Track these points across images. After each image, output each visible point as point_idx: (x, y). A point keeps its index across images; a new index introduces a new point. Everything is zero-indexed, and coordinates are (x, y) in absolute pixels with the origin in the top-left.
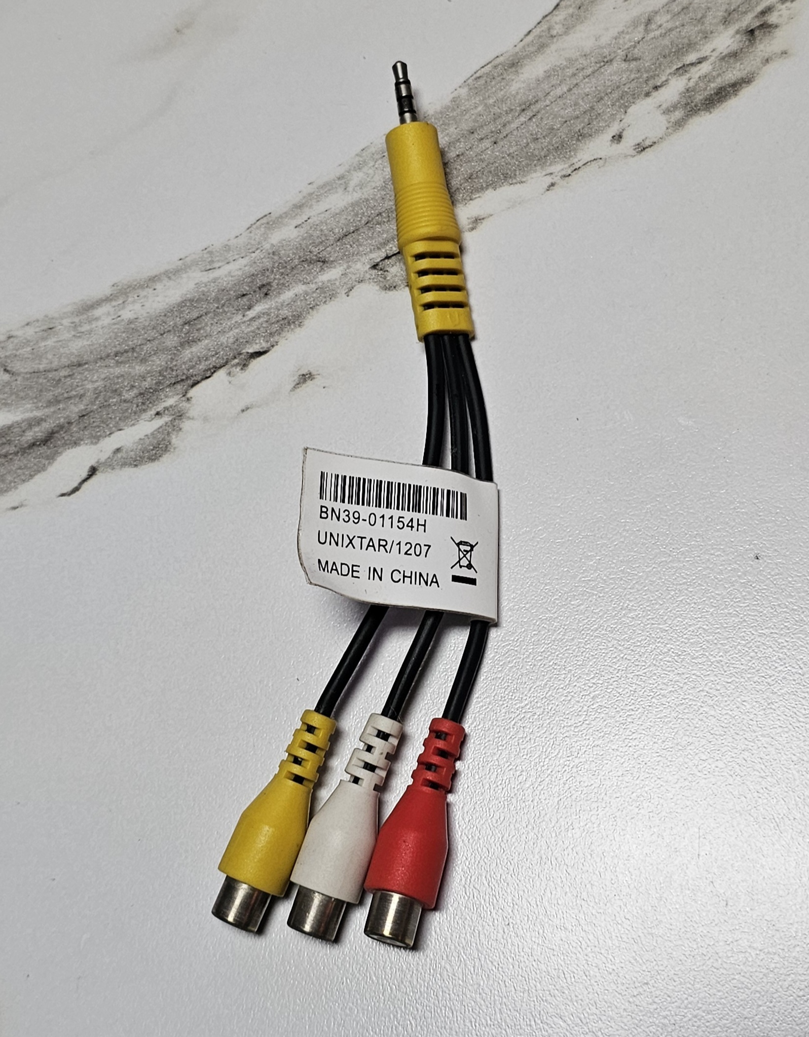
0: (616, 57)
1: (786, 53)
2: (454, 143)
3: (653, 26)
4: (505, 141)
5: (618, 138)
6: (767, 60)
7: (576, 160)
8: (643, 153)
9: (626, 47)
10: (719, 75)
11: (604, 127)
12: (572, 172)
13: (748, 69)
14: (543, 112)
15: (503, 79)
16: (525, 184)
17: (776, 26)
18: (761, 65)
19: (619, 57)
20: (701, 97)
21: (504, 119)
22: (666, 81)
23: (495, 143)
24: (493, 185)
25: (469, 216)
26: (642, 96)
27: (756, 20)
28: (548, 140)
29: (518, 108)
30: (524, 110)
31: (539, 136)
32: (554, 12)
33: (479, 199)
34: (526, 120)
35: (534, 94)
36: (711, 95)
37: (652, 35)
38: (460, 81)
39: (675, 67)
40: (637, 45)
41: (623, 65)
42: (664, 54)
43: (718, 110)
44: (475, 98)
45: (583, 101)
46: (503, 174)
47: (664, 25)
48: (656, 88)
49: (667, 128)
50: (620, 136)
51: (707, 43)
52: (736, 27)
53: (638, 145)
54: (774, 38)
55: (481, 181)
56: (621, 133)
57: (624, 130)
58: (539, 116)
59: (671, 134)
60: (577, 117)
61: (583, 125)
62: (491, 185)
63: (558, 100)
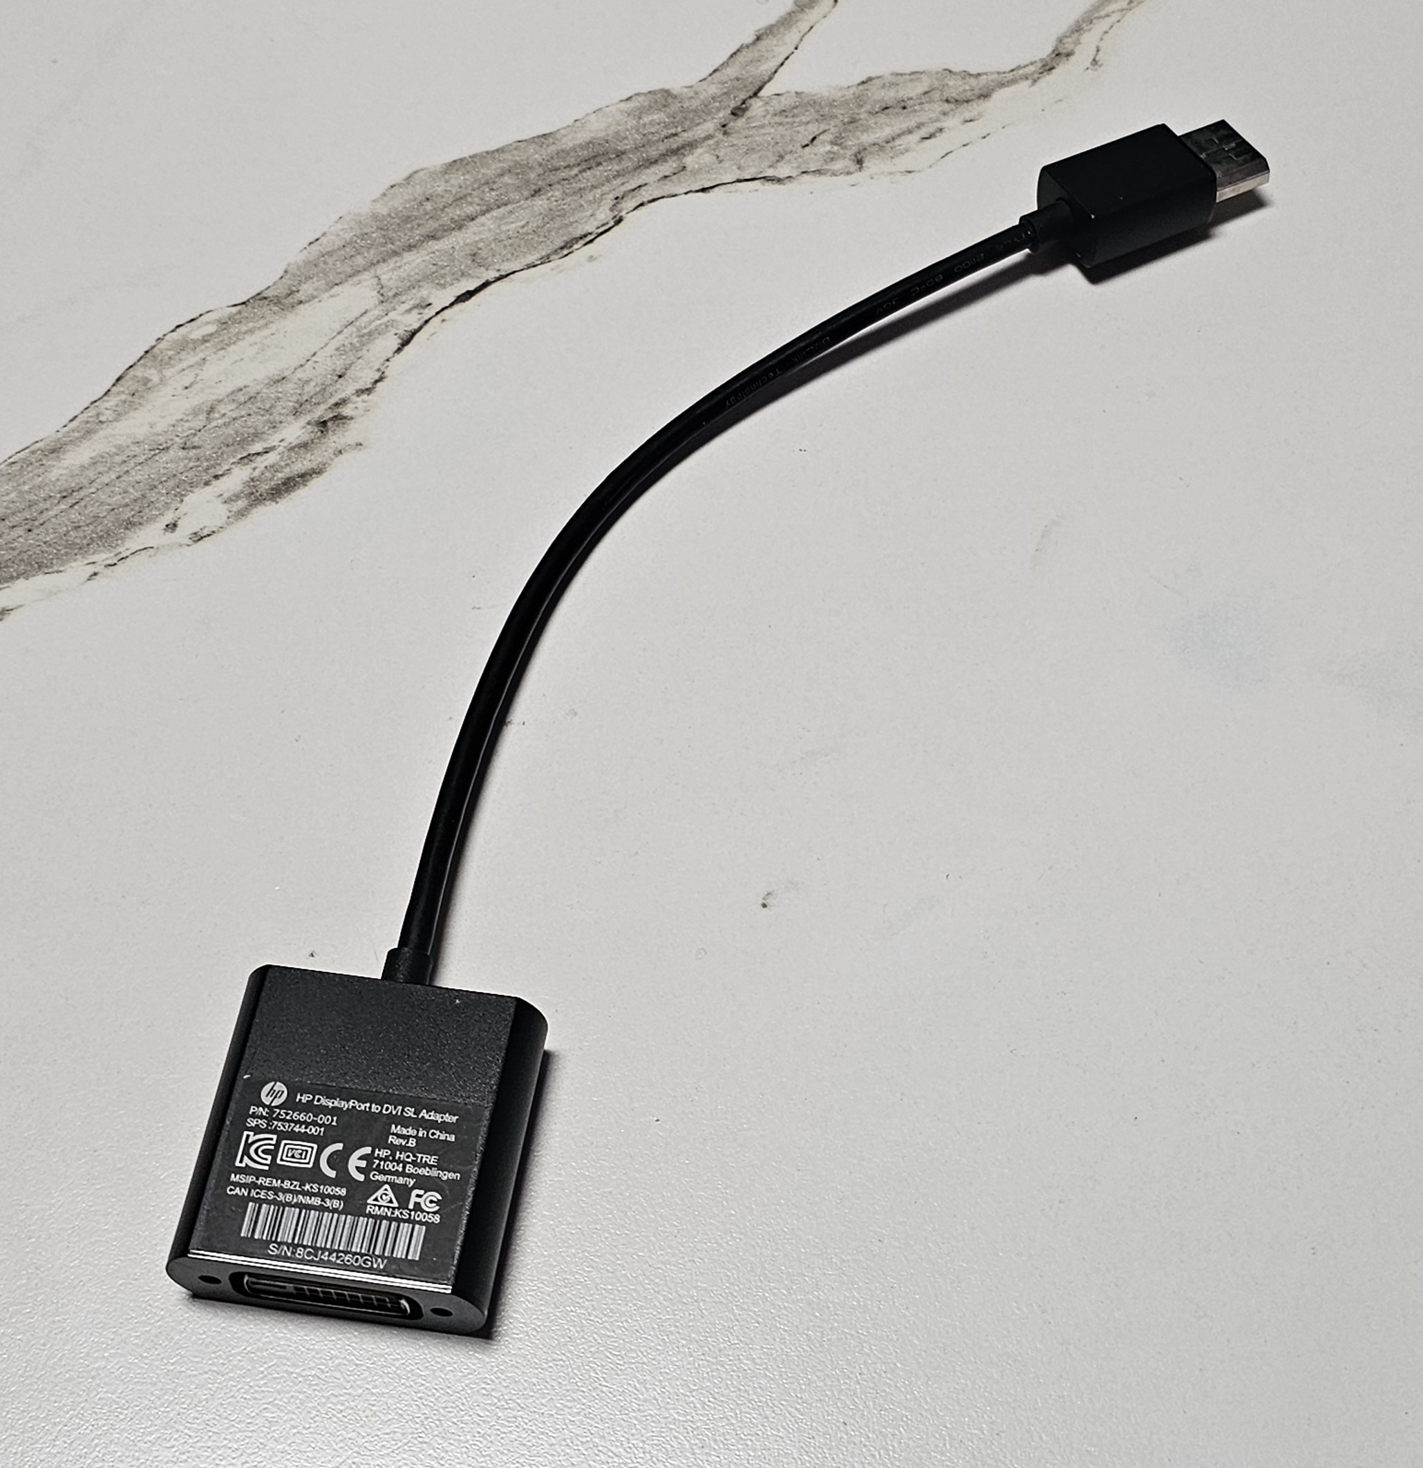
0: (173, 444)
1: (361, 445)
3: (217, 415)
4: (41, 529)
5: (172, 527)
6: (340, 452)
7: (121, 549)
8: (201, 542)
9: (186, 434)
10: (287, 465)
11: (157, 516)
12: (119, 561)
13: (320, 459)
14: (87, 499)
15: (42, 465)
16: (63, 574)
17: (352, 418)
18: (333, 456)
19: (176, 445)
20: (267, 487)
22: (228, 470)
23: (30, 530)
24: (25, 575)
26: (202, 485)
27: (330, 411)
28: (91, 527)
29: (58, 495)
30: (65, 497)
31: (81, 525)
32: (105, 398)
33: (8, 588)
34: (67, 507)
35: (77, 481)
36: (278, 485)
37: (214, 424)
39: (240, 456)
40: (198, 433)
41: (180, 453)
42: (227, 443)
43: (284, 500)
45: (134, 489)
46: (37, 563)
47: (229, 414)
48: (216, 477)
49: (228, 518)
50: (175, 525)
51: (275, 432)
52: (308, 417)
53: (195, 533)
54: (347, 430)
55: (12, 570)
56: (176, 521)
57: (179, 518)
58: (83, 503)
59: (232, 523)
60: (127, 505)
61: (133, 513)
62: (23, 574)
63: (106, 488)
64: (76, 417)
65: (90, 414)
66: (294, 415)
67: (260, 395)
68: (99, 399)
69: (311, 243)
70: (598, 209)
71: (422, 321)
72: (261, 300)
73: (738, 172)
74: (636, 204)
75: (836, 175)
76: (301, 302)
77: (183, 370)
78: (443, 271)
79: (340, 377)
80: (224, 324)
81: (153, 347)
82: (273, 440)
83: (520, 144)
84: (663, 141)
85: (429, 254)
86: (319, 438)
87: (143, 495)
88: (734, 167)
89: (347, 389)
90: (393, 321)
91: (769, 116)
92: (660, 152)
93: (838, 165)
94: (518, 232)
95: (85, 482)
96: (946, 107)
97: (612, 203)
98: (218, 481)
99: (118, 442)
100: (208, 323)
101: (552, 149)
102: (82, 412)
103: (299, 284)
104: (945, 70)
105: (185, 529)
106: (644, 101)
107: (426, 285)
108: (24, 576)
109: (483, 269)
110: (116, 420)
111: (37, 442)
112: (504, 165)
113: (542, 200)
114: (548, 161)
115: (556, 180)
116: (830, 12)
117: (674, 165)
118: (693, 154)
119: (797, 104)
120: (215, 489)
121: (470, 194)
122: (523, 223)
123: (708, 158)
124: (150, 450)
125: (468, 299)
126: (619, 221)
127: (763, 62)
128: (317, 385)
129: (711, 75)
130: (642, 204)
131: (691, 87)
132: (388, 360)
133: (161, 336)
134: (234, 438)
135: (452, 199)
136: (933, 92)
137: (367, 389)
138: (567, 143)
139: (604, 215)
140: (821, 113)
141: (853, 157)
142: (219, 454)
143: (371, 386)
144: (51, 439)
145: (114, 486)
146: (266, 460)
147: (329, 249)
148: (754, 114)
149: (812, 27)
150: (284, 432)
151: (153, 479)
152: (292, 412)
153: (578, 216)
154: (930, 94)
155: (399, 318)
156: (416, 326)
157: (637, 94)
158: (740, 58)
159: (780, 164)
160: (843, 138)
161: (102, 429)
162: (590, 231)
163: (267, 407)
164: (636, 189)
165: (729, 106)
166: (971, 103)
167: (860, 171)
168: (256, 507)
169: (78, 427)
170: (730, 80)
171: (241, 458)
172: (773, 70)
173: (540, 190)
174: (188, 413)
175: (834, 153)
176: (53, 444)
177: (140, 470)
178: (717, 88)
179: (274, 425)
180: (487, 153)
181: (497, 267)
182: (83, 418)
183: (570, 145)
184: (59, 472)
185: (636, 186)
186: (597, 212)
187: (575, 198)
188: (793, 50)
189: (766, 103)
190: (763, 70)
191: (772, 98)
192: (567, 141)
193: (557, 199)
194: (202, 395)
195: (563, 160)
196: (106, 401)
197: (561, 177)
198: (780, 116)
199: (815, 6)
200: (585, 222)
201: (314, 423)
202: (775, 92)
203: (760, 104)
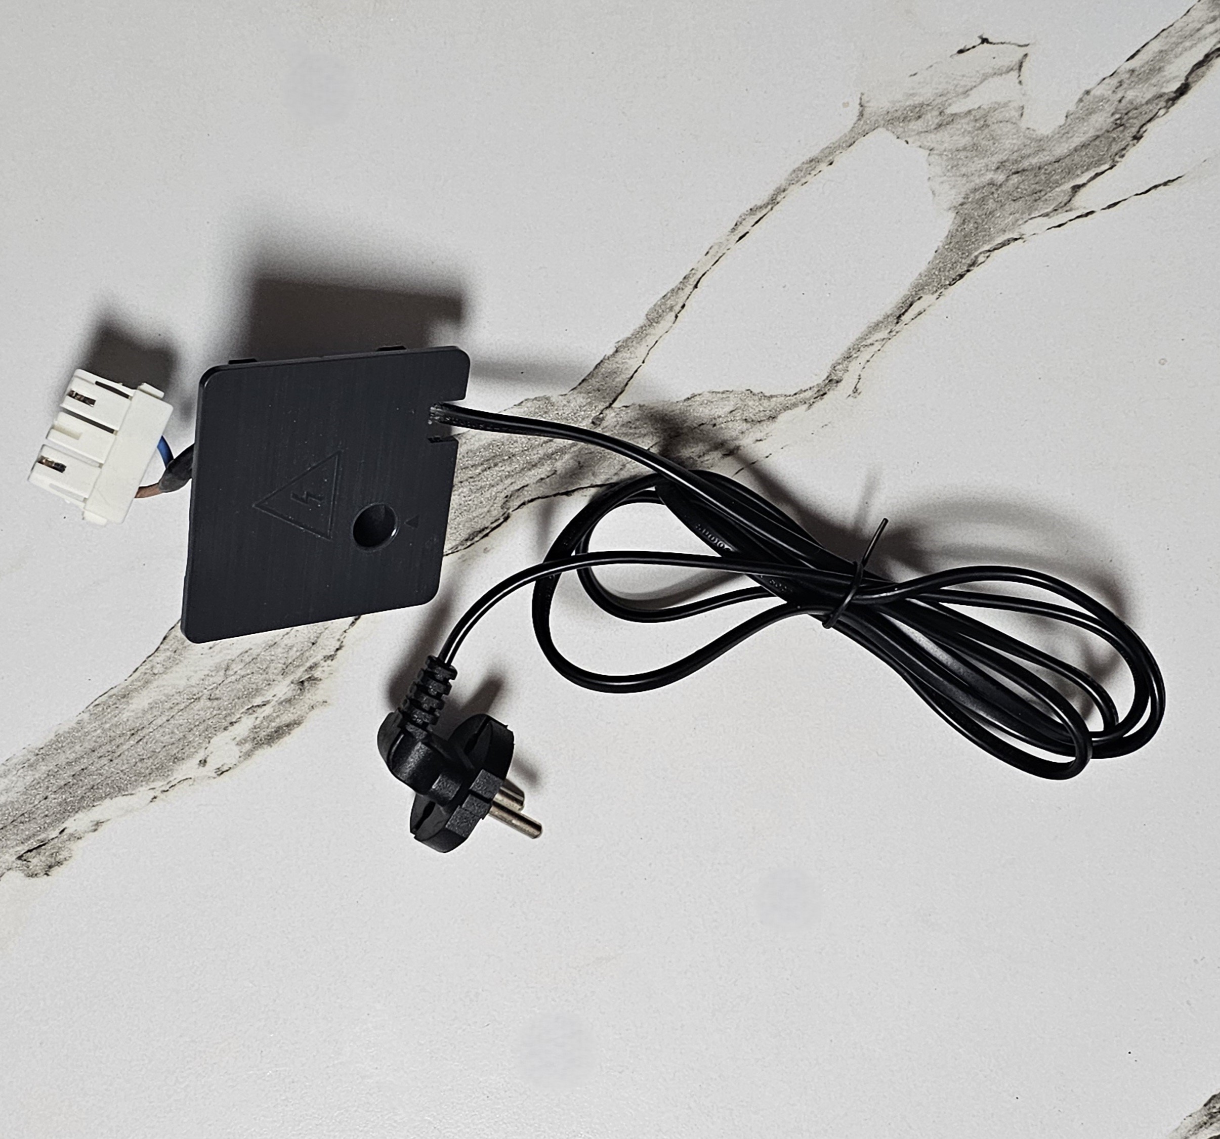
0: (202, 696)
1: (326, 702)
2: (79, 759)
3: (230, 672)
4: (119, 759)
5: (203, 762)
6: (313, 707)
7: (171, 779)
8: (222, 776)
9: (211, 687)
10: (278, 716)
11: (193, 753)
12: (170, 788)
13: (299, 713)
14: (147, 737)
15: (117, 707)
16: (134, 796)
17: (321, 680)
18: (308, 711)
19: (204, 696)
20: (265, 733)
21: (119, 741)
22: (240, 718)
23: (111, 761)
25: (92, 820)
26: (222, 729)
27: (306, 673)
28: (151, 760)
29: (128, 733)
30: (133, 734)
31: (144, 757)
32: (156, 654)
33: (99, 806)
34: (135, 743)
35: (140, 722)
36: (272, 732)
37: (229, 680)
38: (83, 708)
39: (246, 707)
40: (219, 686)
41: (207, 703)
42: (238, 696)
43: (277, 745)
44: (95, 722)
45: (178, 730)
46: (117, 787)
47: (239, 672)
48: (232, 724)
49: (240, 757)
50: (205, 761)
51: (270, 688)
52: (291, 677)
53: (218, 769)
54: (318, 689)
55: (101, 791)
56: (206, 758)
57: (208, 756)
58: (145, 740)
59: (243, 762)
60: (173, 744)
61: (178, 749)
62: (108, 795)
63: (159, 728)
64: (137, 669)
65: (147, 667)
66: (282, 674)
67: (260, 656)
68: (152, 654)
70: (492, 506)
73: (592, 478)
74: (520, 503)
79: (313, 644)
82: (268, 697)
84: (542, 446)
86: (299, 695)
87: (184, 736)
88: (590, 473)
89: (317, 655)
91: (618, 426)
92: (539, 456)
95: (146, 723)
96: (745, 426)
97: (503, 501)
98: (233, 727)
99: (166, 692)
101: (464, 449)
102: (141, 665)
104: (748, 390)
105: (212, 765)
106: (531, 407)
108: (110, 796)
110: (164, 673)
111: (112, 688)
116: (671, 327)
117: (549, 469)
118: (562, 459)
119: (639, 416)
120: (231, 733)
123: (573, 464)
124: (188, 699)
126: (506, 519)
127: (618, 373)
128: (297, 651)
129: (580, 384)
130: (524, 504)
131: (566, 395)
132: (345, 632)
134: (243, 692)
136: (736, 411)
137: (331, 656)
139: (496, 511)
140: (656, 426)
142: (233, 704)
143: (333, 653)
144: (122, 686)
145: (165, 727)
146: (264, 711)
148: (607, 424)
149: (656, 342)
150: (276, 689)
151: (190, 723)
152: (281, 672)
153: (479, 511)
154: (734, 413)
157: (526, 400)
161: (155, 680)
162: (486, 526)
163: (264, 667)
164: (521, 488)
165: (591, 416)
166: (762, 423)
168: (258, 750)
169: (139, 677)
170: (594, 390)
171: (248, 709)
172: (625, 383)
174: (212, 669)
176: (123, 690)
177: (181, 715)
178: (583, 398)
179: (269, 682)
182: (142, 669)
183: (477, 445)
184: (128, 714)
185: (520, 486)
186: (492, 508)
187: (477, 495)
188: (641, 364)
189: (618, 414)
190: (617, 383)
191: (622, 410)
192: (475, 441)
193: (465, 495)
194: (221, 655)
195: (471, 460)
196: (158, 656)
197: (469, 476)
198: (627, 427)
199: (661, 320)
200: (484, 517)
201: (295, 682)
202: (625, 405)
203: (613, 414)
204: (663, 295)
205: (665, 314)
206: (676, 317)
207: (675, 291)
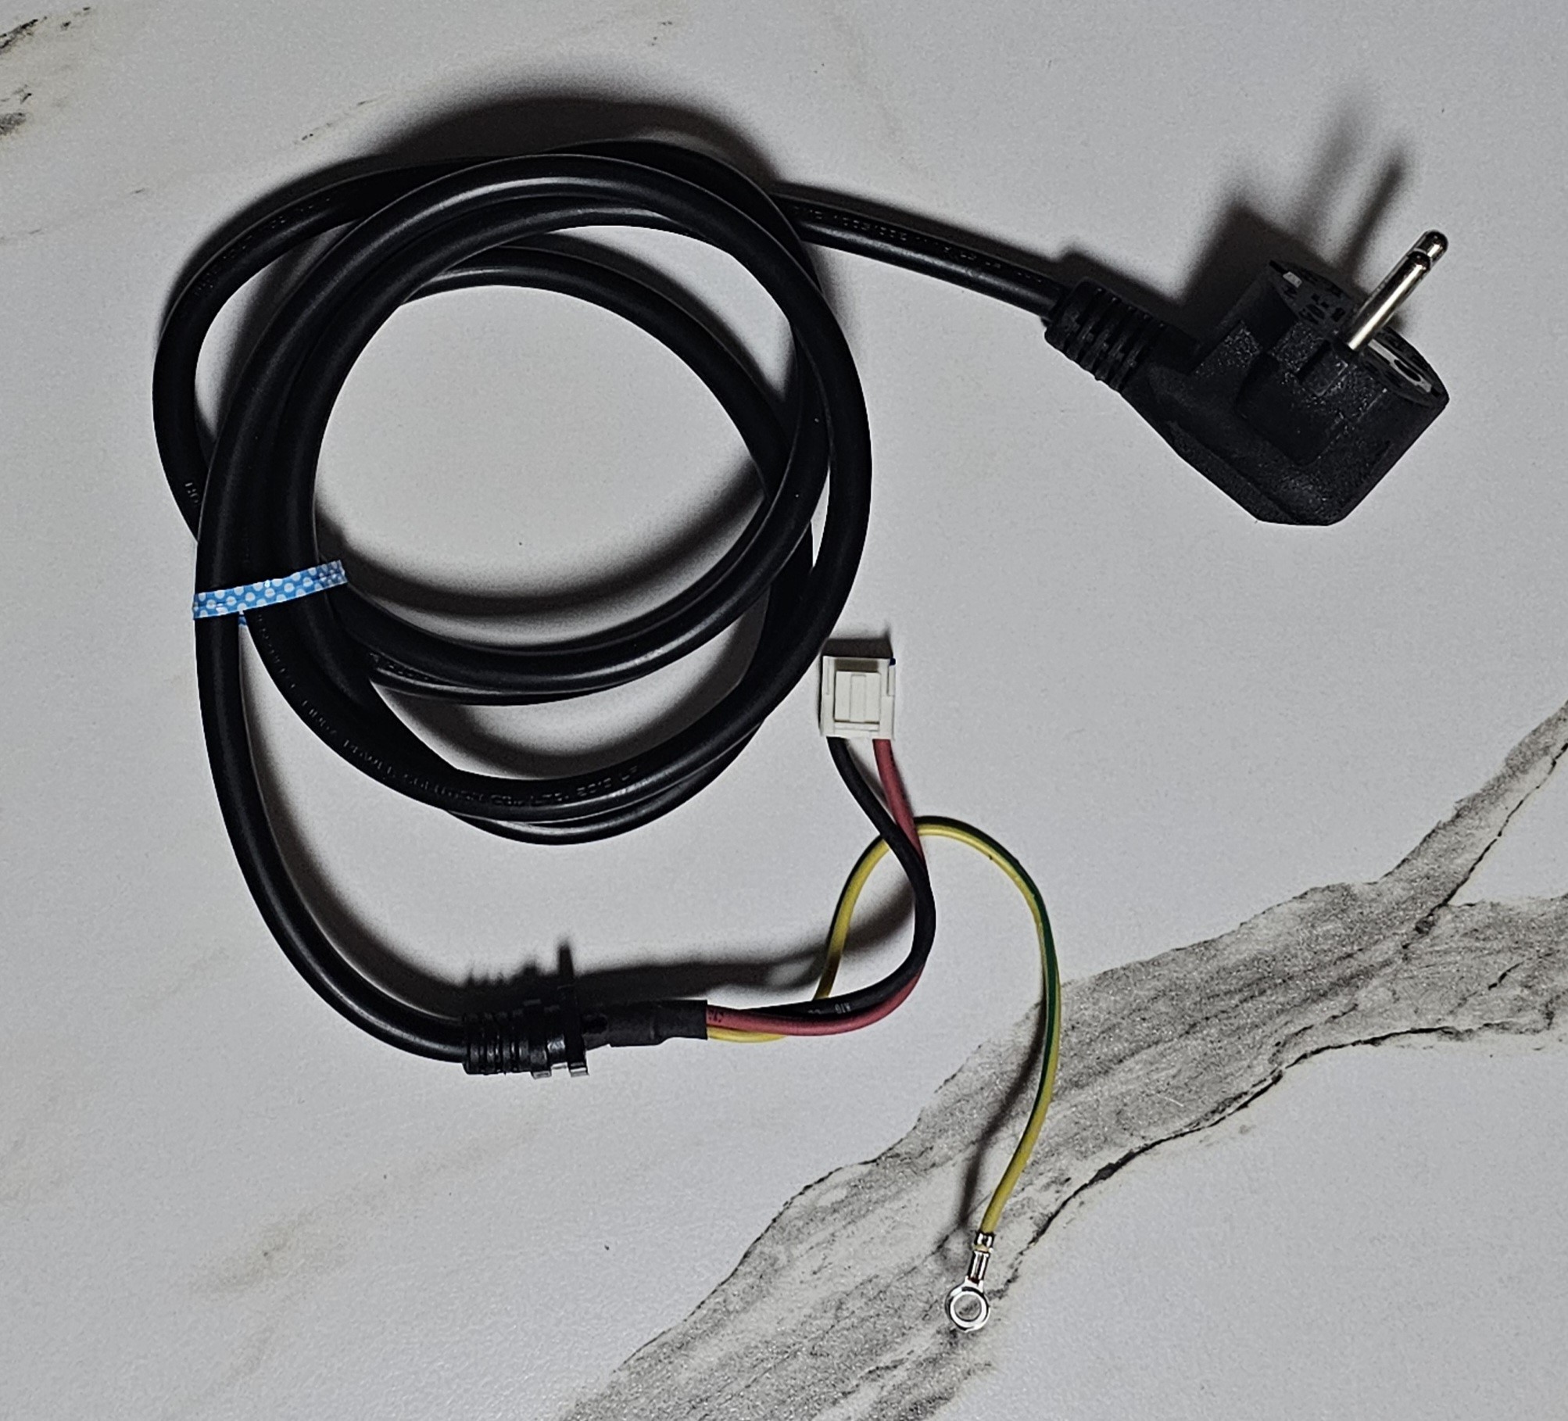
64: (703, 1302)
65: (717, 1300)
66: (923, 1319)
67: (889, 1289)
69: (947, 1081)
70: (1255, 1058)
71: (1060, 1203)
72: (891, 1157)
73: (1415, 1017)
74: (1298, 1055)
75: (1521, 1033)
76: (934, 1165)
77: (812, 1248)
78: (1085, 1134)
80: (856, 1187)
81: (781, 1214)
82: (901, 1352)
83: (1178, 953)
84: (1335, 964)
85: (1072, 1107)
86: (948, 1352)
88: (1411, 1010)
90: (1029, 1199)
91: (1457, 937)
92: (1331, 980)
93: (1524, 1019)
94: (1168, 1084)
95: (714, 1390)
97: (1273, 1052)
98: (846, 1400)
99: (746, 1340)
100: (836, 1187)
101: (1212, 966)
102: (709, 1297)
103: (933, 1138)
106: (1320, 901)
107: (1066, 1153)
109: (1127, 1135)
110: (743, 1310)
111: (665, 1332)
112: (1159, 984)
113: (1196, 1039)
114: (1207, 982)
115: (1214, 1012)
116: (1545, 780)
117: (1345, 1001)
118: (1367, 987)
119: (1491, 920)
120: (843, 1410)
121: (1119, 1024)
122: (1173, 1072)
123: (1383, 994)
124: (779, 1353)
125: (1110, 1175)
126: (1276, 1080)
127: (1459, 851)
128: (947, 1281)
129: (1399, 866)
130: (1304, 1056)
131: (1375, 883)
132: (1021, 1253)
133: (789, 1200)
134: (863, 1345)
135: (1099, 1030)
137: (998, 1291)
138: (1231, 958)
139: (1262, 1069)
140: (1516, 938)
141: (1543, 1008)
142: (847, 1364)
143: (1001, 1287)
144: (680, 1330)
145: (743, 1397)
146: (894, 1376)
147: (966, 1091)
148: (1440, 932)
149: (1521, 803)
150: (914, 1341)
151: (781, 1392)
152: (921, 1315)
153: (1235, 1065)
155: (1036, 1196)
156: (1053, 1209)
157: (1312, 890)
158: (1435, 845)
159: (1461, 1010)
160: (1535, 977)
161: (729, 1321)
162: (1245, 1090)
163: (896, 1306)
164: (1300, 1032)
165: (1415, 918)
167: (1548, 1029)
169: (706, 1315)
170: (1420, 877)
171: (870, 1372)
172: (1470, 867)
173: (1193, 1026)
174: (817, 1306)
175: (1523, 999)
176: (681, 1336)
178: (1404, 889)
179: (903, 1331)
180: (1142, 964)
181: (1142, 1133)
182: (711, 1304)
183: (1233, 960)
184: (688, 1375)
185: (1300, 1028)
186: (1255, 1062)
187: (1233, 1040)
188: (1496, 837)
189: (1456, 917)
190: (1458, 865)
191: (1463, 910)
192: (1230, 953)
193: (1213, 1039)
194: (830, 1284)
195: (1224, 984)
196: (734, 1284)
197: (1220, 1008)
198: (1470, 937)
199: (1529, 768)
200: (1242, 1075)
201: (943, 1331)
202: (1469, 902)
203: (1449, 917)
204: (1534, 727)
205: (1536, 758)
206: (1554, 764)
207: (1554, 722)
